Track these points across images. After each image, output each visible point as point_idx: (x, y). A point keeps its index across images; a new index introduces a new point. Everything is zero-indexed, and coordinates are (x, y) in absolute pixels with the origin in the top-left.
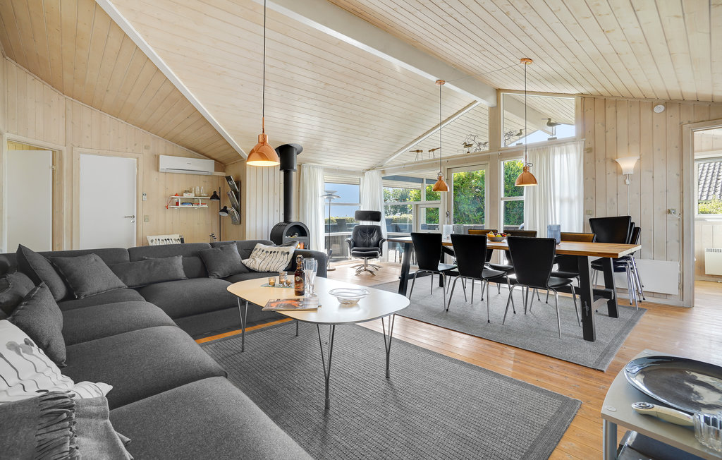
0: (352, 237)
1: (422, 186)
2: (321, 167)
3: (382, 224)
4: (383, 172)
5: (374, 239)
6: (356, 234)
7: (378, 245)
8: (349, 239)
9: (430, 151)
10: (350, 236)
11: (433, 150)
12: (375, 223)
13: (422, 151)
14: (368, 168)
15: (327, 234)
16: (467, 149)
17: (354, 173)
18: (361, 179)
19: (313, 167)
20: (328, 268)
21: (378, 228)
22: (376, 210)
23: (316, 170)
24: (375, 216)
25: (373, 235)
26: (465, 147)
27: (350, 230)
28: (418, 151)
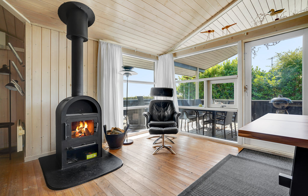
0: (148, 111)
1: (196, 73)
2: (120, 47)
3: (175, 99)
4: (175, 55)
5: (168, 112)
6: (152, 108)
7: (172, 117)
8: (146, 113)
9: (223, 29)
10: (146, 110)
11: (227, 27)
12: (168, 98)
13: (213, 31)
14: (161, 53)
15: (125, 108)
16: (275, 17)
17: (149, 56)
18: (156, 62)
19: (111, 44)
20: (125, 142)
21: (171, 103)
22: (169, 87)
23: (114, 47)
24: (168, 92)
25: (167, 109)
26: (272, 15)
27: (146, 104)
28: (209, 31)
